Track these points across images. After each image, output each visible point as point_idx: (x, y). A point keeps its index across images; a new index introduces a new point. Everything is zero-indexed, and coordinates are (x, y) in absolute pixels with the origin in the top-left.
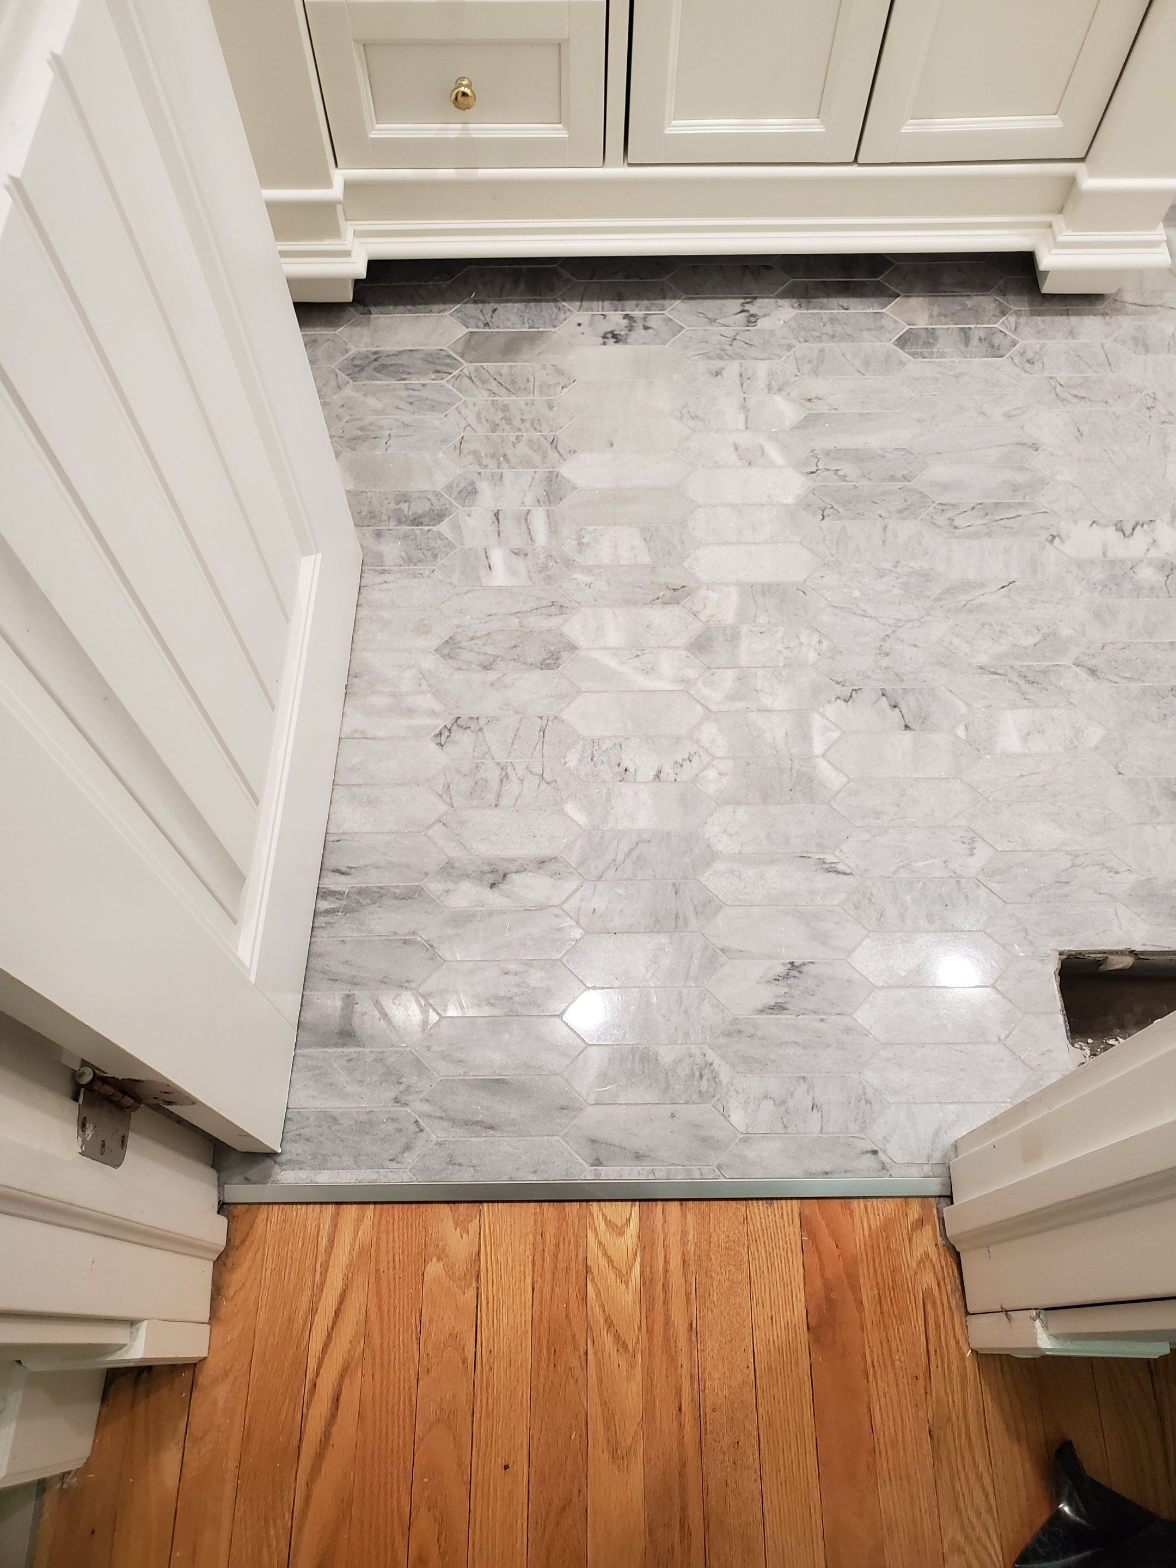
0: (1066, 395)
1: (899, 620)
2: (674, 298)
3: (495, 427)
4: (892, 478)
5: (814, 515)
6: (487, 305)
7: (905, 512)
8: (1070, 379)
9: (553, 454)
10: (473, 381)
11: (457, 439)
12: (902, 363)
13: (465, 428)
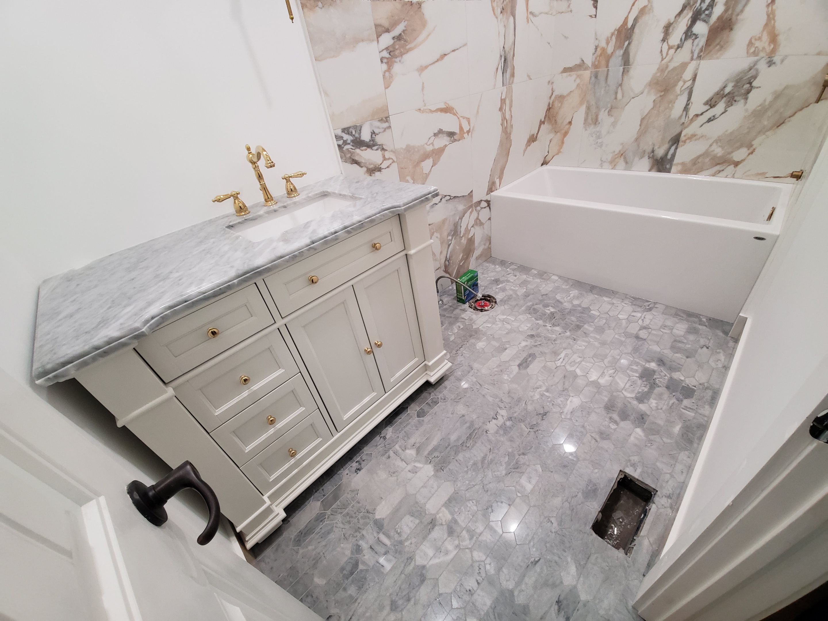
0: (458, 400)
1: (481, 480)
2: (363, 448)
3: (349, 522)
4: (447, 448)
5: (441, 472)
6: (320, 490)
7: (456, 453)
8: (454, 396)
9: (371, 515)
10: (333, 515)
11: (343, 536)
12: (423, 421)
13: (342, 530)
